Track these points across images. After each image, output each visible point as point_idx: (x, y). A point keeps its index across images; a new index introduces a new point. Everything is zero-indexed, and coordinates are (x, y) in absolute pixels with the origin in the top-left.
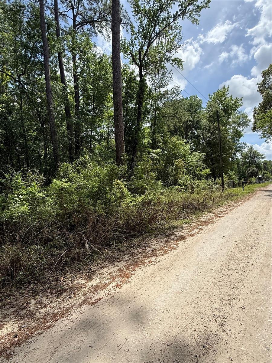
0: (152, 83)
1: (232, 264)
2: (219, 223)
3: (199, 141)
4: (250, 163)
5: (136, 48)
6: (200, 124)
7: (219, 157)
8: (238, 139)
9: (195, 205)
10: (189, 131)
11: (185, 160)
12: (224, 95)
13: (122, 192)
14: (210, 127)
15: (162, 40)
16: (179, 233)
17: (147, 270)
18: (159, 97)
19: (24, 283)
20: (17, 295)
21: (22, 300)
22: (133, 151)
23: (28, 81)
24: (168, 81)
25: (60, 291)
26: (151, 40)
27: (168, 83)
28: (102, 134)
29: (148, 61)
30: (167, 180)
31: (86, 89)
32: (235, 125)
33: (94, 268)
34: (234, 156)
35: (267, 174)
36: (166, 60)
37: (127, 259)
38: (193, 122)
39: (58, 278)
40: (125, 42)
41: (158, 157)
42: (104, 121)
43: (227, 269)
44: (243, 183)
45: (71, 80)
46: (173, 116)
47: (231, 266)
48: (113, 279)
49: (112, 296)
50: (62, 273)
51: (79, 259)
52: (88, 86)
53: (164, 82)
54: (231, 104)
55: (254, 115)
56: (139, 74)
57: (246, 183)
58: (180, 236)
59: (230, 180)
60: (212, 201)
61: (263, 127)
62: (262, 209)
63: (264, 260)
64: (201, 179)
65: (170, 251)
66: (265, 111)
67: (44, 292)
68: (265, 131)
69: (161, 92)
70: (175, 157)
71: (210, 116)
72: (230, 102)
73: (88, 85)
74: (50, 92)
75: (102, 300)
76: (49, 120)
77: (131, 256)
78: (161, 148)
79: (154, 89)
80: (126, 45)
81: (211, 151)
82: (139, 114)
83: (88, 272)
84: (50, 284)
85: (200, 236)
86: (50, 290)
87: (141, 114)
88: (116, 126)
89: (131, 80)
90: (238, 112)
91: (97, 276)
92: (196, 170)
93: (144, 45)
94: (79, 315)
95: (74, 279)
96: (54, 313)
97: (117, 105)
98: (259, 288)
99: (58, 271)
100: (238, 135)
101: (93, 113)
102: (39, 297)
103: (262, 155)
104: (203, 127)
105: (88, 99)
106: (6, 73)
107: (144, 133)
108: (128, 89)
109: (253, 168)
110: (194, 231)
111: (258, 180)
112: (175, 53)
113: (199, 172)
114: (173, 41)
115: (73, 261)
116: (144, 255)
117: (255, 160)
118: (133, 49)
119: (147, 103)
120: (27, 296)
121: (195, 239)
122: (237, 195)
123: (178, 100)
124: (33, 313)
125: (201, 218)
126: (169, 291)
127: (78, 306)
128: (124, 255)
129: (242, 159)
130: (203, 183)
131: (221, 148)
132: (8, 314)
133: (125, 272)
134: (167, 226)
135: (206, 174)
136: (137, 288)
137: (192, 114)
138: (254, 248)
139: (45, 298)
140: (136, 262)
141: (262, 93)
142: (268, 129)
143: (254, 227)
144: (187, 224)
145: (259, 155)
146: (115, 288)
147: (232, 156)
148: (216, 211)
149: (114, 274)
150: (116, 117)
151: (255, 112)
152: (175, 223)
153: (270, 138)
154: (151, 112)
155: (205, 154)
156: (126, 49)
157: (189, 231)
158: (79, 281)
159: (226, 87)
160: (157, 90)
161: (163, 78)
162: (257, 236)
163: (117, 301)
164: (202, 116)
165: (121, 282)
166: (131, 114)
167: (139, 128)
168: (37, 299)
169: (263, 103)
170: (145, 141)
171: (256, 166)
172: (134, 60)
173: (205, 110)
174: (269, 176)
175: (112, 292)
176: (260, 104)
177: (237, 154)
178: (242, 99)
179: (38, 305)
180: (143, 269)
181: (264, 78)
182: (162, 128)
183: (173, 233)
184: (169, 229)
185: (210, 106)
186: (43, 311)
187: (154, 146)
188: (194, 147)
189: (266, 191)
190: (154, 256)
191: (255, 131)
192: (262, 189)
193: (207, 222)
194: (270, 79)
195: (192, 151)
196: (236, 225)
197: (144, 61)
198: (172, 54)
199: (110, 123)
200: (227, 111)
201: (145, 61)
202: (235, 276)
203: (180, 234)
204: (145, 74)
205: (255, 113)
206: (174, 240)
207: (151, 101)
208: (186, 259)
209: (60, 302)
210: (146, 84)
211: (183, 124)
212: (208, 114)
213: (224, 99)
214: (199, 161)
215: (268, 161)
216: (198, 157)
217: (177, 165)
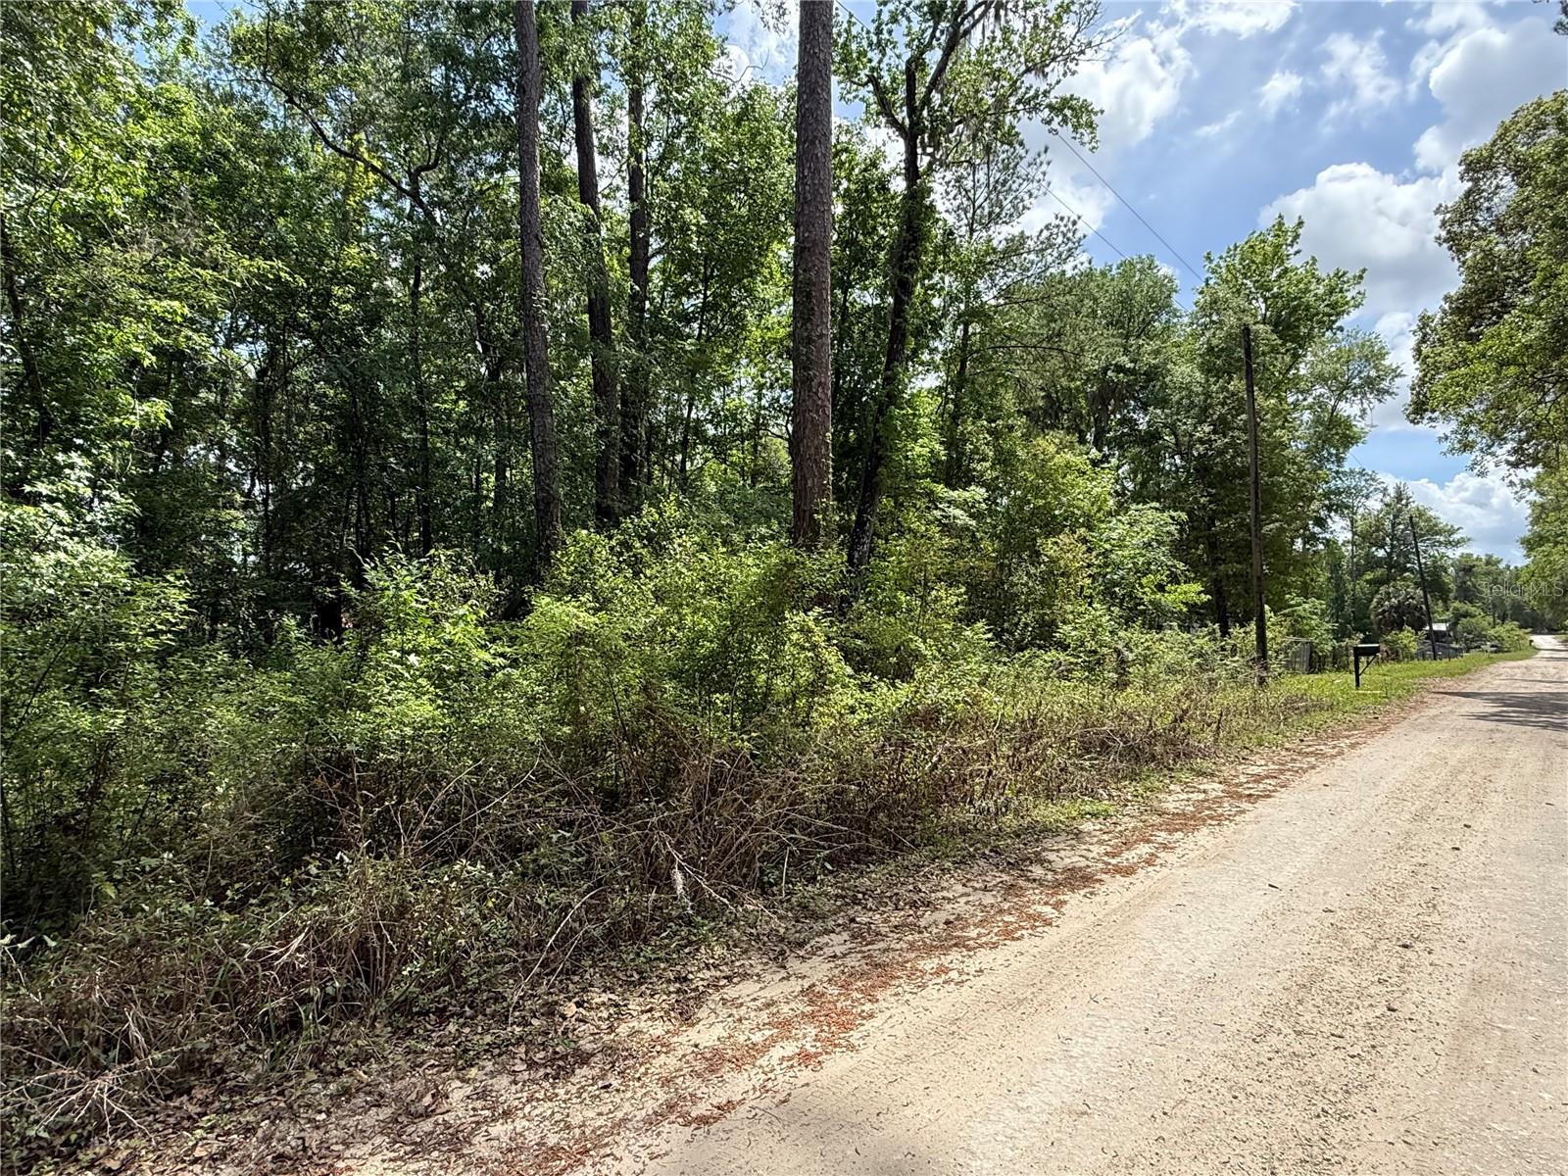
0: (958, 202)
1: (1315, 1010)
2: (1249, 827)
3: (1157, 457)
4: (1394, 567)
5: (896, 60)
6: (1164, 386)
7: (1249, 530)
8: (1337, 455)
9: (1134, 739)
10: (1113, 412)
11: (1092, 537)
12: (1277, 256)
13: (819, 667)
14: (1208, 395)
15: (1007, 22)
16: (1064, 856)
17: (927, 1004)
18: (984, 264)
19: (419, 1014)
20: (397, 1056)
21: (416, 1080)
22: (865, 492)
23: (447, 195)
24: (1026, 197)
25: (564, 1057)
26: (962, 23)
27: (1027, 203)
28: (733, 416)
29: (946, 109)
30: (1006, 625)
31: (681, 228)
32: (1323, 391)
33: (700, 978)
34: (1317, 530)
35: (1473, 616)
36: (1020, 107)
37: (839, 950)
38: (1132, 372)
39: (556, 1003)
40: (848, 31)
41: (974, 523)
42: (744, 362)
43: (1290, 1031)
44: (1358, 652)
45: (618, 188)
46: (1044, 345)
47: (1308, 1017)
48: (785, 1026)
49: (781, 1097)
50: (571, 986)
51: (637, 933)
52: (689, 214)
53: (1010, 198)
54: (1310, 298)
55: (1418, 351)
56: (903, 165)
57: (1374, 652)
58: (1072, 871)
59: (1292, 638)
60: (1214, 726)
61: (1461, 400)
62: (1455, 773)
63: (1464, 1002)
64: (1160, 628)
65: (1024, 932)
66: (1473, 330)
67: (500, 1055)
68: (1471, 419)
69: (995, 243)
70: (1047, 525)
71: (1211, 349)
72: (1307, 291)
73: (688, 211)
74: (537, 237)
75: (742, 1111)
76: (526, 352)
77: (854, 937)
78: (983, 484)
79: (964, 230)
80: (854, 46)
81: (1210, 502)
82: (898, 336)
83: (678, 991)
84: (525, 1026)
85: (1159, 876)
86: (522, 1049)
87: (904, 336)
88: (802, 384)
89: (867, 191)
90: (1339, 335)
91: (713, 1011)
92: (1141, 585)
93: (930, 43)
94: (647, 1161)
95: (619, 1012)
96: (544, 1144)
97: (809, 296)
98: (1446, 1125)
99: (551, 973)
100: (1337, 434)
101: (700, 328)
102: (481, 1075)
103: (1452, 532)
104: (1175, 398)
105: (683, 267)
106: (364, 161)
107: (914, 415)
108: (851, 228)
109: (1407, 590)
110: (1133, 853)
111: (1428, 646)
112: (1065, 75)
113: (1153, 593)
114: (1056, 27)
115: (612, 937)
116: (910, 938)
117: (1417, 554)
118: (880, 62)
119: (932, 287)
120: (433, 1066)
121: (1138, 887)
122: (1331, 707)
123: (1069, 275)
124: (460, 1135)
125: (1160, 796)
126: (1030, 1100)
127: (641, 1124)
128: (827, 932)
129: (1353, 543)
130: (1171, 645)
131: (1256, 493)
132: (362, 1131)
133: (834, 1003)
134: (1009, 820)
135: (1186, 604)
136: (888, 1073)
137: (1127, 337)
138: (1418, 946)
139: (504, 1081)
140: (877, 966)
141: (1461, 251)
142: (1486, 411)
143: (1413, 854)
144: (1101, 820)
145: (1434, 530)
146: (792, 1066)
147: (1306, 528)
148: (1233, 772)
149: (785, 1009)
150: (800, 345)
151: (1425, 335)
152: (1046, 812)
153: (1493, 454)
154: (948, 328)
155: (1184, 516)
156: (853, 60)
157: (1109, 849)
158: (643, 1023)
159: (1289, 224)
160: (975, 234)
161: (1005, 181)
162: (1432, 894)
163: (805, 1120)
164: (1175, 350)
165: (819, 1044)
166: (862, 333)
167: (892, 395)
168: (475, 1080)
169: (1464, 296)
170: (918, 449)
171: (1422, 577)
172: (885, 108)
173: (1186, 320)
174: (1483, 629)
175: (781, 1081)
176: (1447, 298)
177: (1329, 521)
178: (1361, 277)
179: (479, 1104)
180: (908, 996)
181: (1470, 184)
182: (993, 395)
183: (1037, 854)
184: (1018, 836)
185: (1214, 305)
186: (498, 1129)
187: (955, 472)
188: (1130, 486)
189: (1467, 695)
190: (955, 945)
191: (1422, 418)
192: (1450, 684)
193: (1193, 818)
194: (1497, 187)
195: (1124, 499)
196: (1327, 840)
197: (925, 113)
198: (1052, 79)
199: (770, 369)
200: (1289, 327)
201: (931, 110)
202: (1331, 1062)
203: (1067, 861)
204: (930, 164)
205: (1423, 340)
206: (1041, 885)
207: (947, 279)
208: (1101, 971)
209: (564, 1101)
210: (932, 208)
211: (1085, 384)
212: (1203, 339)
213: (1279, 277)
214: (1154, 544)
215: (1478, 559)
216: (1149, 528)
217: (1053, 561)
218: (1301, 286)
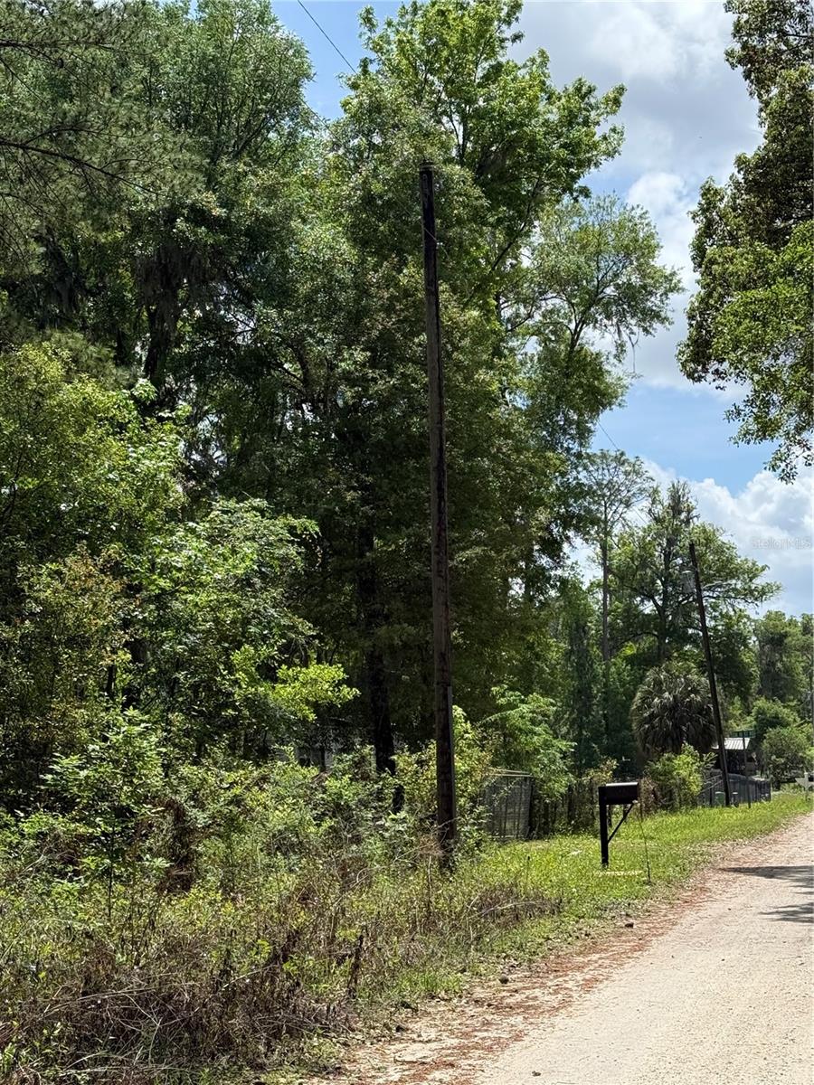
4: (668, 633)
6: (284, 262)
8: (579, 424)
9: (189, 1007)
10: (187, 304)
11: (137, 563)
12: (483, 40)
14: (362, 290)
32: (558, 302)
34: (544, 561)
35: (785, 725)
38: (223, 225)
44: (609, 796)
54: (535, 127)
55: (699, 250)
57: (627, 796)
59: (501, 771)
61: (757, 345)
64: (263, 756)
66: (778, 224)
68: (771, 380)
70: (40, 533)
71: (368, 199)
72: (532, 113)
81: (364, 501)
90: (584, 204)
92: (229, 667)
100: (580, 385)
103: (753, 573)
104: (303, 289)
109: (686, 677)
111: (717, 782)
113: (253, 682)
117: (702, 610)
122: (557, 909)
129: (605, 587)
130: (281, 793)
131: (440, 489)
135: (316, 706)
141: (762, 84)
145: (728, 569)
147: (529, 557)
151: (710, 223)
153: (803, 444)
155: (313, 527)
164: (305, 192)
169: (764, 163)
171: (709, 655)
173: (326, 136)
176: (741, 162)
177: (566, 547)
178: (617, 102)
185: (371, 115)
188: (216, 455)
189: (770, 873)
191: (706, 371)
192: (747, 853)
195: (203, 486)
200: (502, 176)
205: (707, 232)
211: (131, 238)
212: (356, 179)
213: (486, 77)
214: (257, 581)
215: (792, 623)
216: (248, 549)
217: (51, 612)
218: (523, 102)
